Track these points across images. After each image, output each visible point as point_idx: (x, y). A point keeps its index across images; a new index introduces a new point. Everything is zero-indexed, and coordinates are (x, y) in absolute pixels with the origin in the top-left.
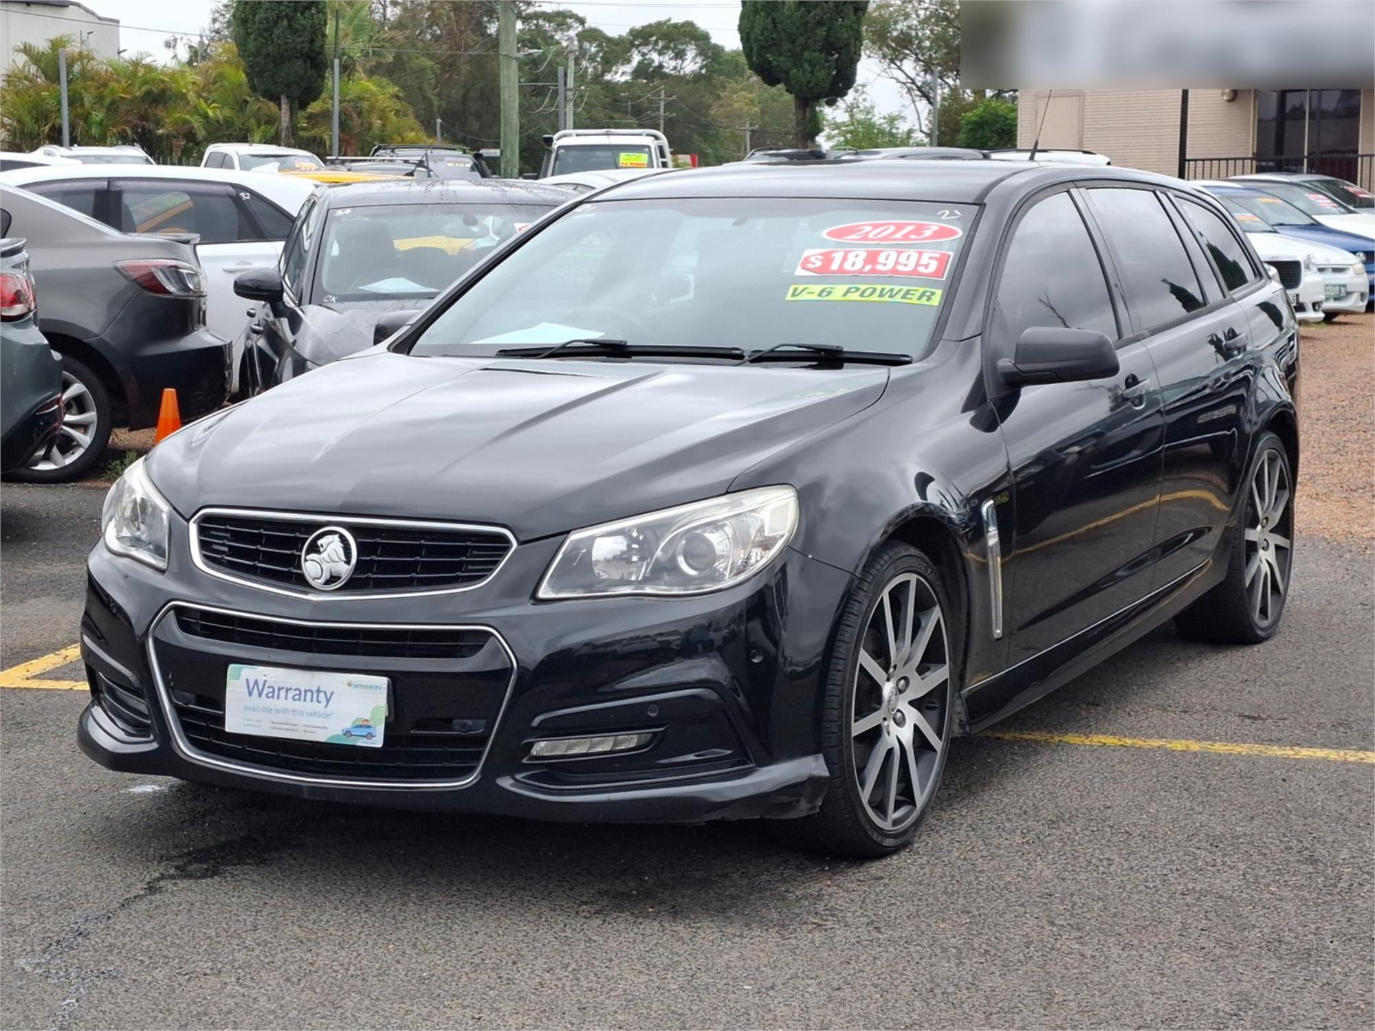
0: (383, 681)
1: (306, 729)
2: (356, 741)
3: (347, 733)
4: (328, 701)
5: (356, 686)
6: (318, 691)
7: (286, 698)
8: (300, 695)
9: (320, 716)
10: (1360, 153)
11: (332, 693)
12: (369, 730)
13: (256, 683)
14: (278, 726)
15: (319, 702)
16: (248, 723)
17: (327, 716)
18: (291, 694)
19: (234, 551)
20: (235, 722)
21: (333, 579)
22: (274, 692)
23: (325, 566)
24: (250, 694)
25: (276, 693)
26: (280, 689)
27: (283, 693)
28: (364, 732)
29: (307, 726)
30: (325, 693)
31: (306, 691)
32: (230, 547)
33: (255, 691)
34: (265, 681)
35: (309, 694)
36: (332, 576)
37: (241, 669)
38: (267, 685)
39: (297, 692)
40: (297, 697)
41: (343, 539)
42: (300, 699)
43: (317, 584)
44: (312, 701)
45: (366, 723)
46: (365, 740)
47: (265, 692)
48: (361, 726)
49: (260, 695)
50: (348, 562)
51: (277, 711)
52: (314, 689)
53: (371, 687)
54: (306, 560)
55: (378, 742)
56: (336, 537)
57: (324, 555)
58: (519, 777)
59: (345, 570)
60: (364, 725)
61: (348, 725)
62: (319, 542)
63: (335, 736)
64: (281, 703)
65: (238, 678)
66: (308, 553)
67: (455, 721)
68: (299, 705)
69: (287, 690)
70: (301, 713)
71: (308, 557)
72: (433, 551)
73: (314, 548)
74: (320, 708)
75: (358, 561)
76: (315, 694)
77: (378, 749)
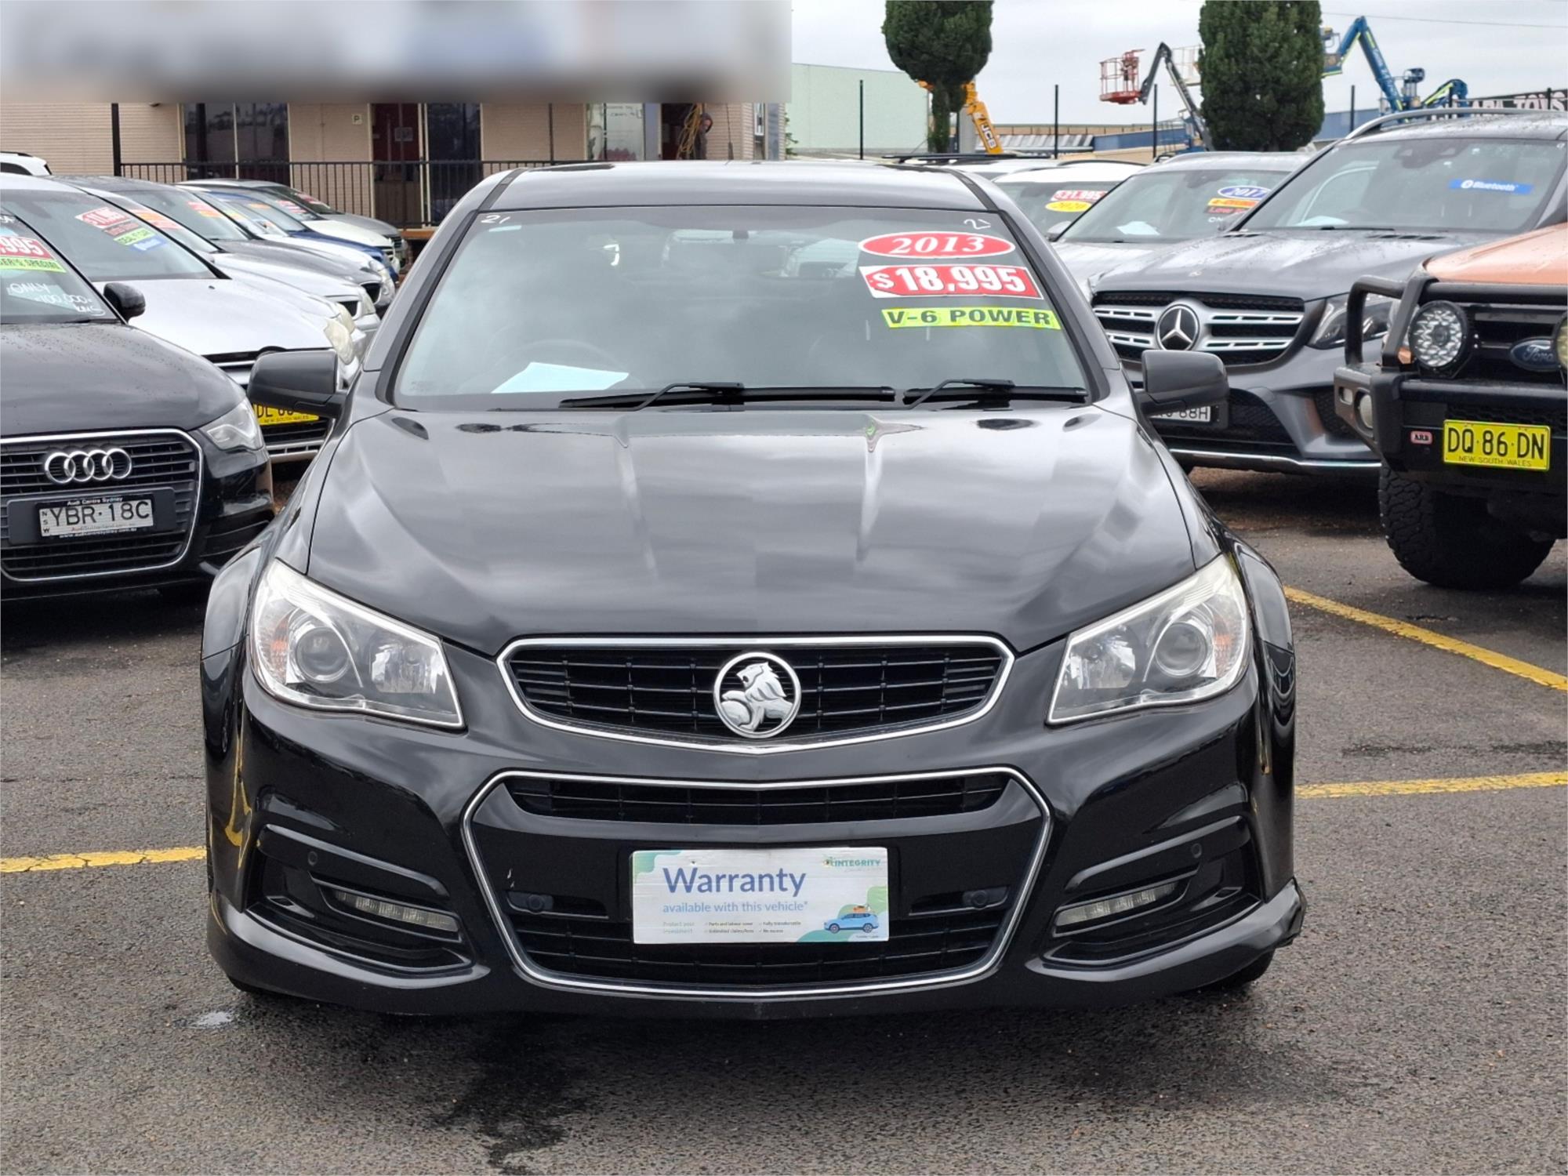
0: (882, 853)
1: (768, 928)
2: (849, 936)
3: (833, 927)
4: (797, 887)
5: (841, 863)
6: (781, 875)
7: (731, 889)
8: (752, 883)
9: (787, 908)
10: (291, 160)
11: (803, 876)
12: (867, 920)
13: (680, 872)
14: (719, 928)
15: (782, 889)
16: (668, 928)
17: (798, 907)
18: (737, 883)
19: (579, 695)
20: (648, 929)
21: (769, 722)
22: (711, 883)
23: (754, 705)
24: (673, 889)
25: (714, 884)
26: (719, 879)
27: (724, 883)
28: (859, 922)
29: (769, 923)
30: (792, 876)
31: (761, 877)
32: (574, 691)
33: (681, 884)
34: (695, 870)
35: (766, 881)
36: (766, 719)
37: (654, 856)
38: (698, 874)
39: (748, 880)
40: (748, 887)
41: (776, 668)
42: (752, 889)
43: (748, 730)
44: (772, 889)
45: (861, 911)
46: (861, 933)
47: (695, 885)
48: (854, 916)
49: (688, 889)
50: (790, 697)
51: (718, 908)
52: (775, 873)
53: (864, 862)
54: (722, 700)
55: (882, 934)
56: (766, 665)
57: (752, 691)
58: (1048, 956)
59: (788, 710)
60: (858, 914)
61: (833, 916)
62: (741, 675)
63: (815, 932)
64: (723, 896)
65: (651, 868)
66: (725, 688)
67: (966, 894)
68: (752, 897)
69: (731, 879)
70: (757, 907)
71: (725, 696)
72: (894, 674)
73: (733, 682)
74: (787, 897)
75: (803, 695)
76: (776, 880)
77: (885, 942)
